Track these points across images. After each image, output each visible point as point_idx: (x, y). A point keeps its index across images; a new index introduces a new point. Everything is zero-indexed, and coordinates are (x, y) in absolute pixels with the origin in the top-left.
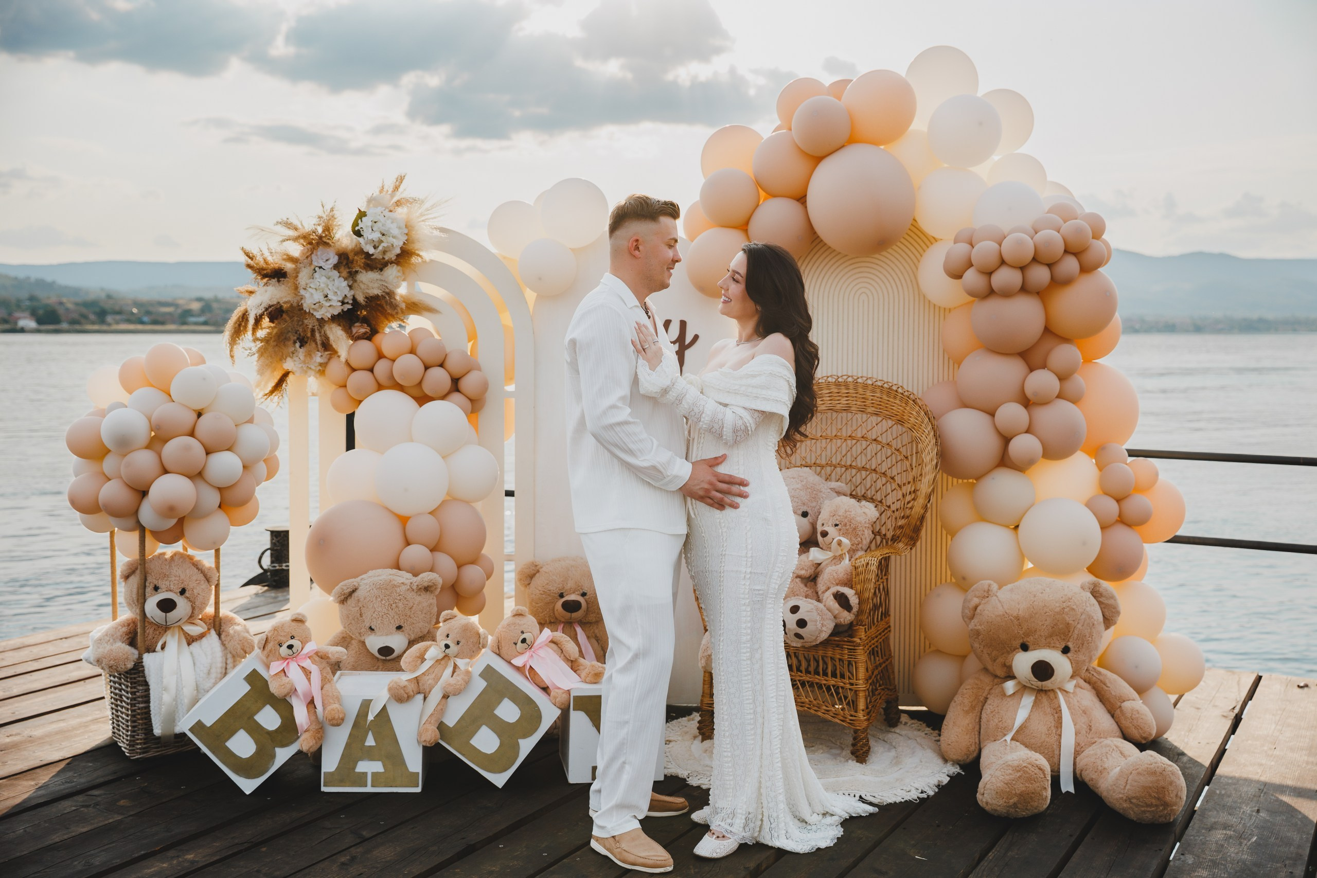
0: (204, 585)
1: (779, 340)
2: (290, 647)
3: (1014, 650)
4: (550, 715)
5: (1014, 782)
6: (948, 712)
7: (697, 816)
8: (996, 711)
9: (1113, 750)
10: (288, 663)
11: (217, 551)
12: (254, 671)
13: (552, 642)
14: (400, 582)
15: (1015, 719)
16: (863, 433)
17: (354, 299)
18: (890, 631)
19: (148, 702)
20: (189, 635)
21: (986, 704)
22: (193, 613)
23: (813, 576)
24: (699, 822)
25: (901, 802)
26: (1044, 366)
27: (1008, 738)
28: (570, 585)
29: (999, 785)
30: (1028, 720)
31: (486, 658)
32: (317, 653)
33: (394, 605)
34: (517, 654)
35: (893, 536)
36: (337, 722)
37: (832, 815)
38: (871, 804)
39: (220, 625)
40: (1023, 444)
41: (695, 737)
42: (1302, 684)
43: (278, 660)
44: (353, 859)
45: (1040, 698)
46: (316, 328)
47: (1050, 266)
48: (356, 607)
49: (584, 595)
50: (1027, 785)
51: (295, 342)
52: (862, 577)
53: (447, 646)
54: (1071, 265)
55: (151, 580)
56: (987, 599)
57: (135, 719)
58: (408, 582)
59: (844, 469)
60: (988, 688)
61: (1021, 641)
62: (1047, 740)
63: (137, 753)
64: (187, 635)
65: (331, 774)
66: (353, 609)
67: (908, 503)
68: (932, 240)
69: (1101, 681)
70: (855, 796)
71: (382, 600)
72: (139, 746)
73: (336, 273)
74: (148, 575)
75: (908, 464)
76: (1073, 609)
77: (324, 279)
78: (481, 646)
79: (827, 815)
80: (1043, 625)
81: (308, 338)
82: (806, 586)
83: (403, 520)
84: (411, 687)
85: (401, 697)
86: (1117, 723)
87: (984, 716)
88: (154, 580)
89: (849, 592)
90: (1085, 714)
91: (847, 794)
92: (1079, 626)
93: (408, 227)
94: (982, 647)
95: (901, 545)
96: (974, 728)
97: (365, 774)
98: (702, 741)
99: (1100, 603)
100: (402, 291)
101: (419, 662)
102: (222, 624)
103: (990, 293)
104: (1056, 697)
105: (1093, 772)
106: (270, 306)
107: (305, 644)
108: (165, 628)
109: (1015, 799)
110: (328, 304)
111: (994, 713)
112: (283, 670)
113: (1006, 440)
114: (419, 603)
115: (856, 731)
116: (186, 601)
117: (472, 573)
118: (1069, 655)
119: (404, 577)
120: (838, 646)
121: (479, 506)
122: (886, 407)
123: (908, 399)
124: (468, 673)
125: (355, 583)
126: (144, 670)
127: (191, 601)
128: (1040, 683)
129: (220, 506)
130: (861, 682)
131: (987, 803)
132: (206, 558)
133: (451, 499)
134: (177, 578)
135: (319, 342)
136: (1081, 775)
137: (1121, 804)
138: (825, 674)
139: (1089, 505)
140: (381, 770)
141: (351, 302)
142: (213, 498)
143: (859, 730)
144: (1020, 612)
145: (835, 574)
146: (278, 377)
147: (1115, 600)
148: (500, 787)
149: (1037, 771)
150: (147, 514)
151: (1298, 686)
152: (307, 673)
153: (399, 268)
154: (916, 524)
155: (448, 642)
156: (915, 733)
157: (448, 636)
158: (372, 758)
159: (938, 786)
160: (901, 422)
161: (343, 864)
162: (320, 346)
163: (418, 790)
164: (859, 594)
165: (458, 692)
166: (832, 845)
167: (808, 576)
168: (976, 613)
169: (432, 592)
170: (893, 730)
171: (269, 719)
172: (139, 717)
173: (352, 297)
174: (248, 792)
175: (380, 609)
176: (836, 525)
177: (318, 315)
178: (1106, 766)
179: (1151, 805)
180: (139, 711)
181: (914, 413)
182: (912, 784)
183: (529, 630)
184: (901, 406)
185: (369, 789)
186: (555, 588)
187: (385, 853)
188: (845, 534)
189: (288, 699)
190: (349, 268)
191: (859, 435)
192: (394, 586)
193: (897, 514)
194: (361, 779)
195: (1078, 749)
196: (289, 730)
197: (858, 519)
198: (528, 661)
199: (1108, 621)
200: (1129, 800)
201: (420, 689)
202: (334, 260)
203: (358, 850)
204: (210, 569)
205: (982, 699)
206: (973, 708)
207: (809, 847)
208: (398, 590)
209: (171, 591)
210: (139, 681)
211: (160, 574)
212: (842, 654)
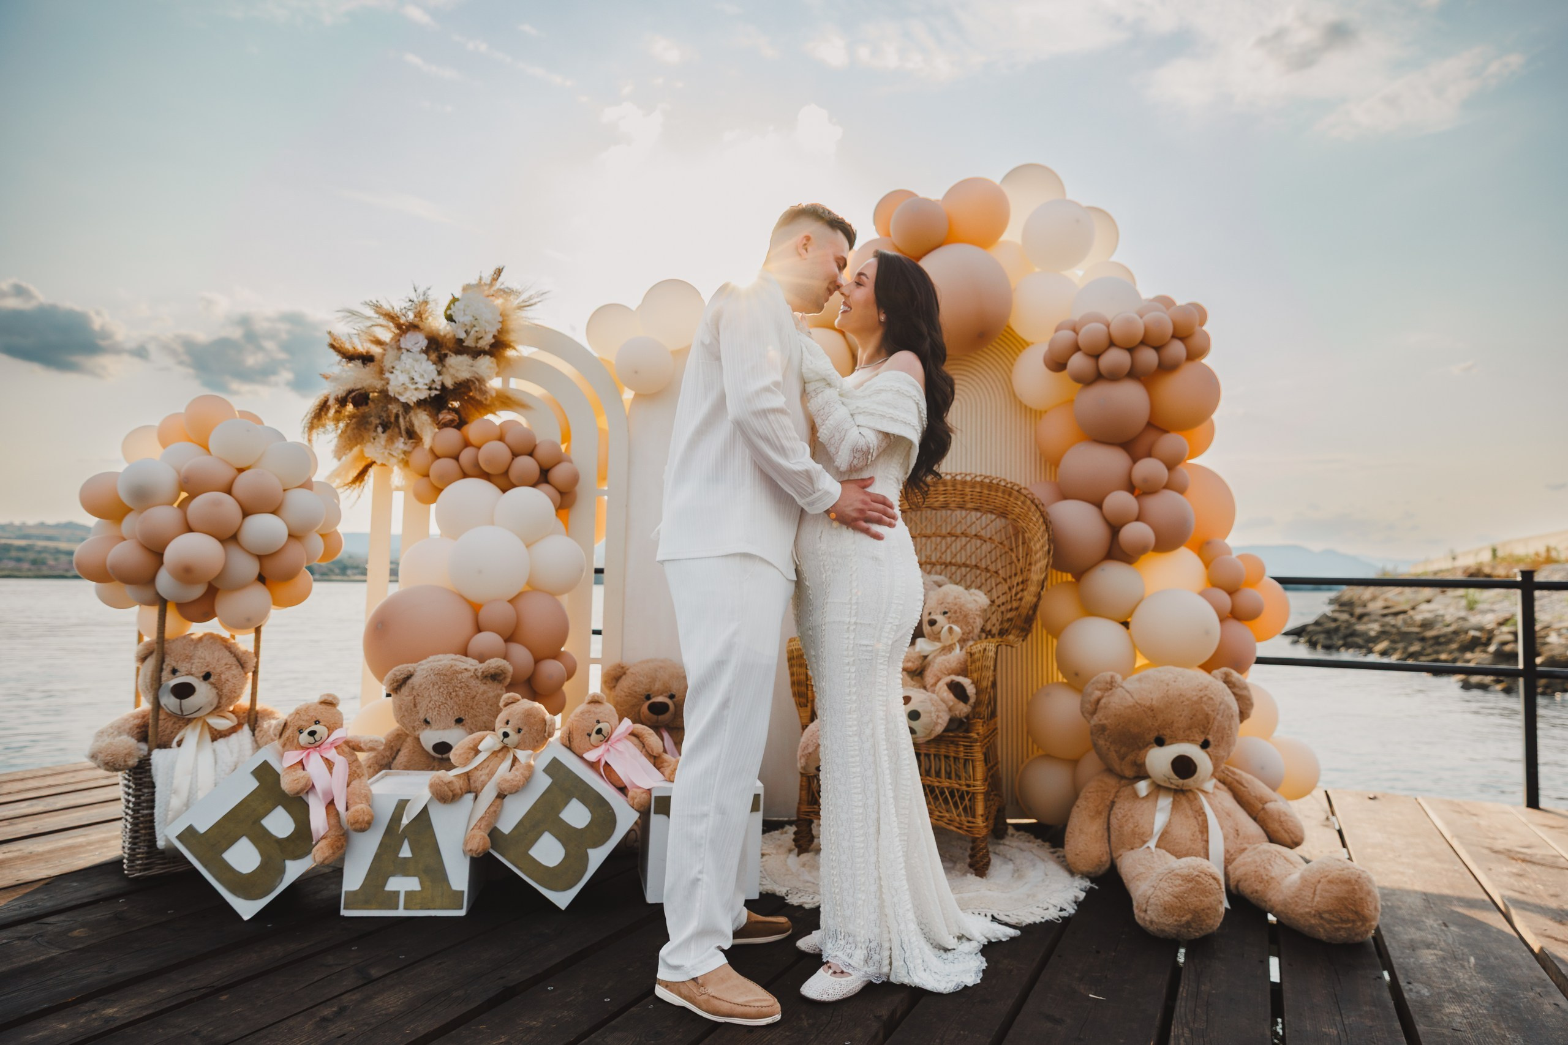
0: (236, 671)
1: (906, 358)
2: (312, 733)
3: (1147, 745)
4: (626, 819)
5: (1186, 895)
6: (1071, 819)
7: (805, 944)
8: (1129, 815)
9: (1276, 856)
10: (309, 753)
11: (258, 631)
12: (265, 763)
13: (632, 734)
14: (463, 667)
15: (1153, 823)
16: (963, 529)
17: (443, 385)
18: (997, 733)
19: (153, 808)
20: (216, 730)
21: (1114, 808)
22: (219, 702)
23: (918, 671)
24: (807, 950)
25: (1041, 923)
26: (1149, 455)
27: (1152, 844)
28: (658, 686)
29: (1166, 899)
30: (1169, 823)
31: (554, 749)
32: (347, 743)
33: (454, 694)
34: (591, 747)
35: (1001, 630)
36: (364, 826)
37: (969, 940)
38: (1006, 924)
39: (256, 720)
40: (1135, 532)
41: (790, 851)
42: (1372, 796)
43: (296, 749)
44: (342, 1010)
45: (1178, 799)
46: (400, 413)
47: (1158, 349)
48: (409, 695)
49: (672, 697)
50: (1201, 898)
51: (376, 427)
52: (978, 664)
53: (506, 735)
54: (1177, 349)
55: (170, 662)
56: (1110, 692)
57: (136, 828)
58: (472, 668)
59: (943, 567)
60: (1114, 791)
61: (1156, 734)
62: (1193, 846)
63: (136, 870)
64: (211, 729)
65: (354, 893)
66: (405, 698)
67: (1016, 594)
68: (1024, 345)
69: (1237, 781)
70: (986, 916)
71: (440, 688)
72: (139, 862)
73: (424, 356)
74: (166, 656)
75: (1014, 556)
76: (1212, 699)
77: (410, 360)
78: (546, 734)
79: (964, 940)
80: (1181, 716)
81: (391, 423)
82: (912, 679)
83: (476, 608)
84: (458, 784)
85: (446, 796)
86: (1262, 827)
87: (1113, 821)
88: (173, 662)
89: (965, 681)
90: (1230, 816)
91: (977, 913)
92: (1219, 717)
93: (504, 317)
94: (1108, 744)
95: (1011, 637)
96: (1103, 836)
97: (397, 893)
98: (799, 855)
99: (1235, 694)
100: (495, 383)
101: (473, 753)
102: (259, 719)
103: (1098, 377)
104: (1196, 798)
105: (1257, 883)
106: (353, 391)
107: (333, 730)
108: (184, 720)
109: (1188, 917)
110: (414, 387)
111: (1127, 818)
112: (301, 762)
113: (1114, 528)
114: (484, 693)
115: (974, 840)
116: (209, 687)
117: (551, 668)
118: (1209, 749)
119: (471, 664)
120: (952, 742)
121: (565, 600)
122: (987, 501)
123: (1010, 491)
124: (530, 767)
125: (410, 669)
126: (150, 770)
127: (216, 688)
128: (1181, 781)
129: (261, 579)
130: (979, 783)
131: (1151, 922)
132: (244, 642)
133: (533, 587)
134: (201, 661)
135: (403, 428)
136: (1237, 886)
137: (1306, 920)
138: (938, 774)
139: (1202, 594)
140: (418, 888)
141: (439, 387)
142: (248, 567)
143: (978, 838)
144: (1154, 702)
145: (947, 664)
146: (361, 468)
147: (1249, 691)
148: (563, 908)
149: (1212, 881)
150: (164, 581)
151: (1370, 798)
152: (329, 764)
153: (493, 359)
154: (1028, 614)
155: (508, 730)
156: (1027, 844)
157: (507, 723)
158: (406, 873)
159: (1075, 902)
160: (1003, 514)
161: (324, 1019)
162: (403, 432)
163: (462, 913)
164: (976, 683)
165: (517, 789)
166: (979, 981)
167: (914, 669)
168: (1099, 706)
169: (500, 682)
170: (1002, 842)
171: (279, 824)
172: (141, 825)
173: (440, 383)
174: (246, 918)
175: (437, 698)
176: (945, 613)
177: (403, 399)
178: (1273, 874)
179: (1347, 921)
180: (142, 819)
181: (1019, 503)
182: (1048, 900)
183: (607, 720)
184: (1003, 498)
185: (401, 912)
186: (641, 689)
187: (390, 1001)
188: (956, 622)
189: (303, 795)
190: (438, 351)
191: (959, 532)
192: (457, 672)
193: (1003, 608)
194: (392, 900)
195: (1228, 857)
196: (301, 840)
197: (970, 606)
198: (603, 755)
199: (1243, 715)
200: (1319, 914)
201: (470, 787)
202: (424, 343)
203: (354, 997)
204: (246, 653)
205: (1108, 803)
206: (1099, 813)
207: (954, 984)
208: (460, 676)
209: (192, 675)
210: (145, 782)
211: (181, 655)
212: (957, 752)
